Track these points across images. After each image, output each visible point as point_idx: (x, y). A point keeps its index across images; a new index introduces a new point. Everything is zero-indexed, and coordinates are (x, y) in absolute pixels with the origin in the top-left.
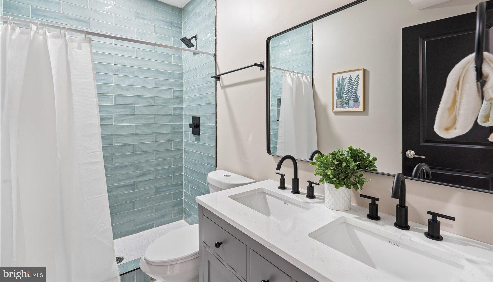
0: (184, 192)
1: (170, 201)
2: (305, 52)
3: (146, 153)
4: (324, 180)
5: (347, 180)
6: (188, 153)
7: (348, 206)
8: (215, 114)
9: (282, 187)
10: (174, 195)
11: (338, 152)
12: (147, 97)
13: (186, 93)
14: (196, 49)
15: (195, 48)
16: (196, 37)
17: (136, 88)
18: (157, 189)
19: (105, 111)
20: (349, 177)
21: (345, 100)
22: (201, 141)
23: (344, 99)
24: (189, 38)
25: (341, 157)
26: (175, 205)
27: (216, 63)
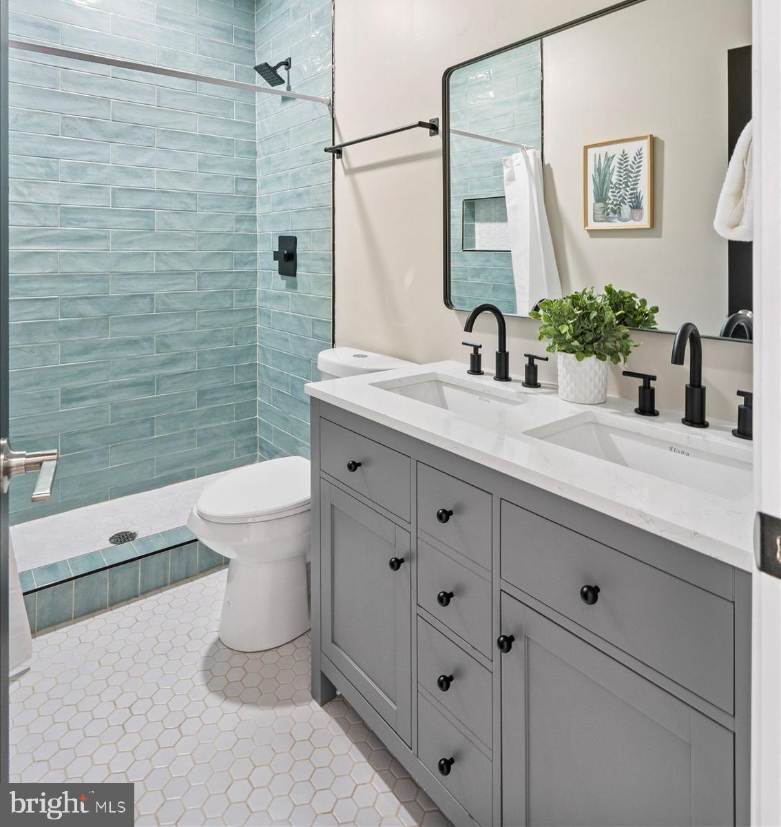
0: (260, 402)
1: (230, 421)
2: (526, 98)
3: (177, 313)
4: (557, 345)
5: (599, 345)
6: (269, 316)
7: (600, 396)
8: (332, 229)
9: (476, 369)
10: (237, 408)
11: (583, 294)
12: (180, 193)
13: (265, 184)
14: (289, 88)
15: (285, 88)
16: (287, 64)
17: (157, 174)
18: (202, 393)
19: (92, 220)
20: (602, 339)
21: (612, 203)
22: (300, 290)
23: (610, 202)
24: (273, 65)
25: (588, 302)
26: (241, 431)
27: (333, 119)
